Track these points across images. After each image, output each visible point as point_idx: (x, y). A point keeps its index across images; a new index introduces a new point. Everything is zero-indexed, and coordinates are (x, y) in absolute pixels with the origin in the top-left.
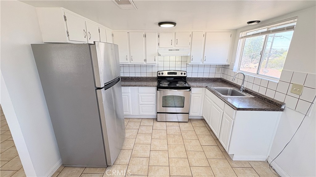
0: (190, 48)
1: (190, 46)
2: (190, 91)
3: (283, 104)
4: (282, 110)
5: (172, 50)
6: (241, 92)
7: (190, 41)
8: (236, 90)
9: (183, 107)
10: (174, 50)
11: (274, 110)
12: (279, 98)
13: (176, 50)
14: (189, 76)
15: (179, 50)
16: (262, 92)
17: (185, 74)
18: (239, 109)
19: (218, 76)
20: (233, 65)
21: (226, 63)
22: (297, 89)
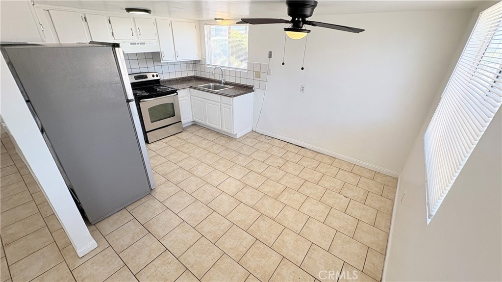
0: (157, 40)
1: (157, 38)
2: (177, 94)
3: (253, 86)
4: (253, 91)
5: (135, 44)
6: (223, 85)
7: (156, 32)
8: (217, 84)
9: (174, 115)
10: (138, 44)
11: (250, 92)
12: (249, 84)
13: (141, 44)
14: (162, 78)
15: (144, 44)
16: (238, 82)
17: (157, 76)
18: (234, 96)
19: (191, 74)
20: (205, 59)
21: (196, 58)
22: (258, 74)
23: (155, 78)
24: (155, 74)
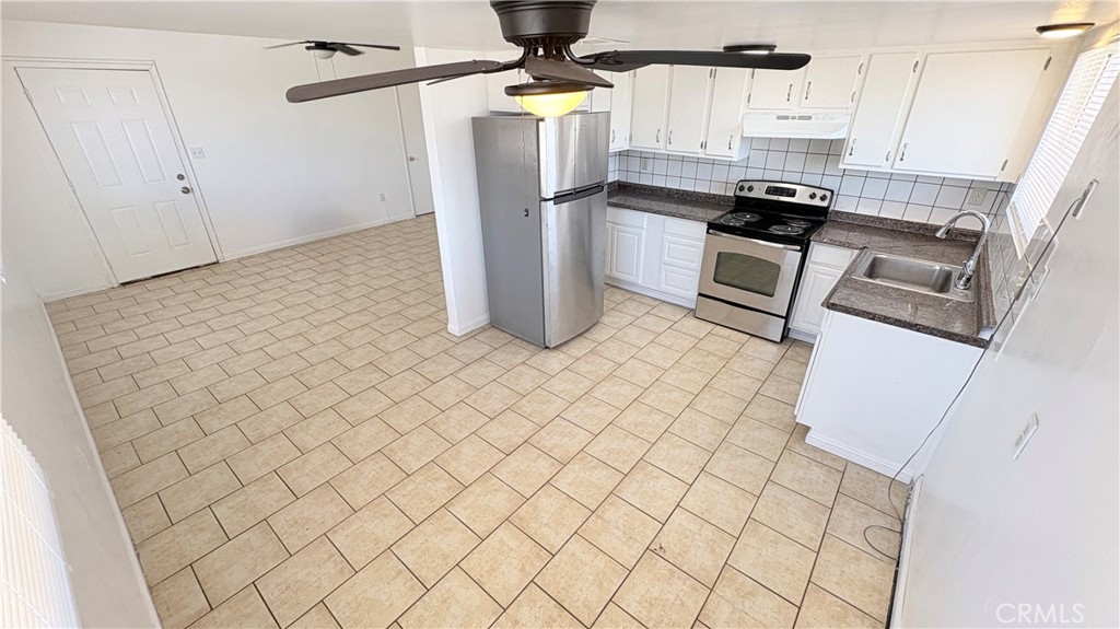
0: (851, 111)
1: (852, 106)
4: (981, 344)
5: (786, 118)
7: (856, 88)
9: (772, 296)
10: (794, 118)
13: (801, 118)
14: (838, 205)
15: (810, 118)
17: (823, 198)
23: (817, 202)
24: (820, 193)
